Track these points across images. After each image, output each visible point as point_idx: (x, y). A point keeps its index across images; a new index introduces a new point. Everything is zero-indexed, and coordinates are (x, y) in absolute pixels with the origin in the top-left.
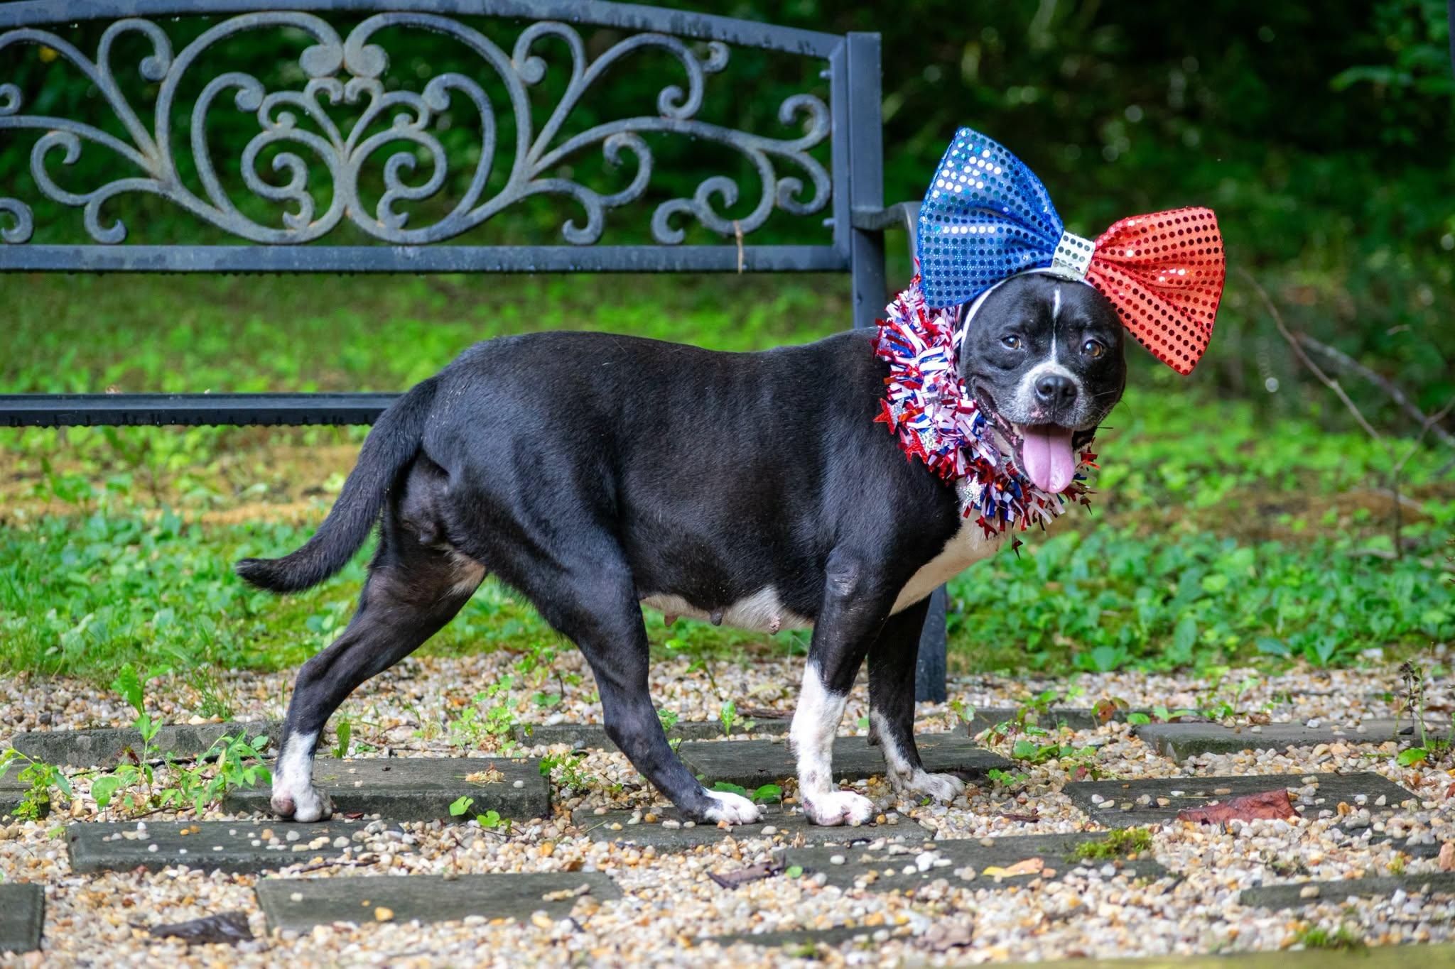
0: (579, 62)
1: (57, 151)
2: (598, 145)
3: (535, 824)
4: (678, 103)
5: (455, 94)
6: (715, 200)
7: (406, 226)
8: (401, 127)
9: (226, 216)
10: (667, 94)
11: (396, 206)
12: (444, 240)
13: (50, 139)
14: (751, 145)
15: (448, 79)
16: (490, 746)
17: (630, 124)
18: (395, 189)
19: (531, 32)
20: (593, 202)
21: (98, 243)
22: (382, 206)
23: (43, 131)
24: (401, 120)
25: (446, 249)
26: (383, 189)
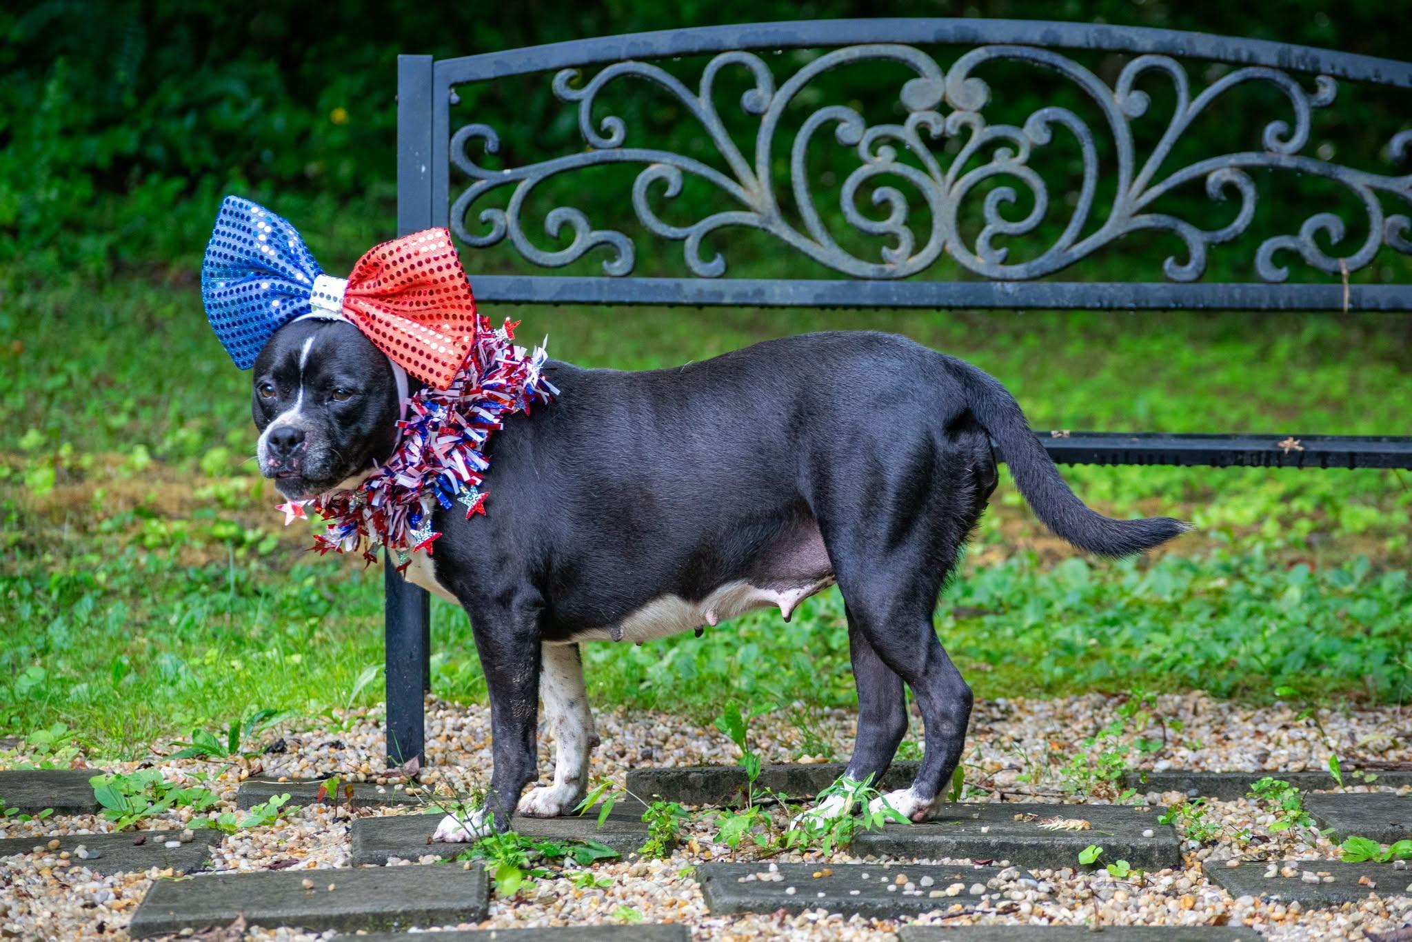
0: (1183, 96)
1: (659, 185)
2: (1201, 180)
3: (1166, 875)
4: (1284, 138)
5: (1056, 127)
6: (1321, 236)
7: (1005, 261)
8: (1002, 162)
9: (826, 251)
10: (1272, 129)
11: (996, 240)
12: (1046, 275)
13: (653, 172)
14: (1359, 181)
15: (1049, 112)
16: (1103, 792)
17: (1233, 159)
18: (995, 224)
19: (1135, 65)
20: (1195, 239)
21: (698, 276)
22: (981, 242)
23: (644, 165)
24: (1001, 154)
25: (1045, 286)
26: (982, 224)
